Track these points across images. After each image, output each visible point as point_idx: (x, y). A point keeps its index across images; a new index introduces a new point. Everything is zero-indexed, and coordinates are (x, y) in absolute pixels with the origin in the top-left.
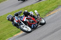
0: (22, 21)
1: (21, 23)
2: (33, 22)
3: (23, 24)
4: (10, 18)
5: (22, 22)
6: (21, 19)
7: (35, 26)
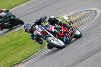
3: (51, 36)
4: (29, 28)
5: (49, 33)
7: (68, 39)
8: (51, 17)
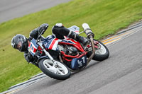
0: (48, 50)
1: (44, 54)
2: (74, 53)
5: (47, 53)
6: (45, 45)
8: (57, 25)
